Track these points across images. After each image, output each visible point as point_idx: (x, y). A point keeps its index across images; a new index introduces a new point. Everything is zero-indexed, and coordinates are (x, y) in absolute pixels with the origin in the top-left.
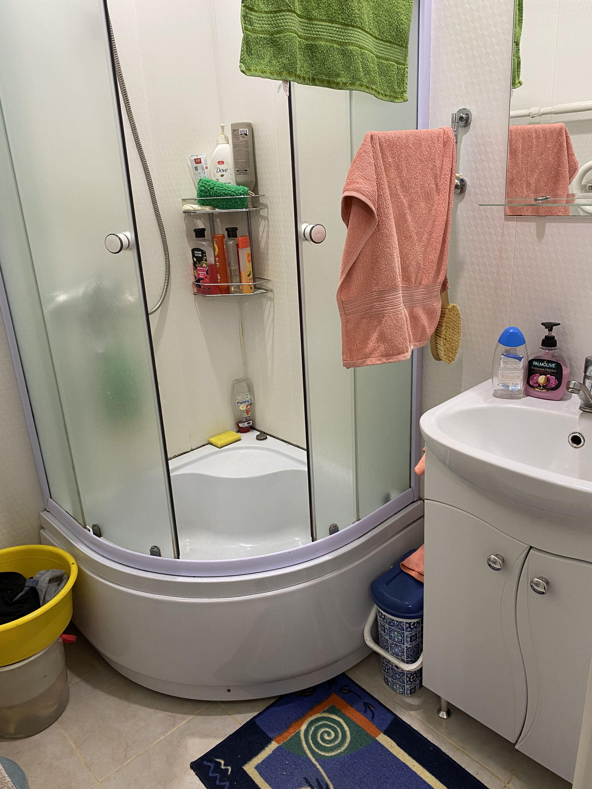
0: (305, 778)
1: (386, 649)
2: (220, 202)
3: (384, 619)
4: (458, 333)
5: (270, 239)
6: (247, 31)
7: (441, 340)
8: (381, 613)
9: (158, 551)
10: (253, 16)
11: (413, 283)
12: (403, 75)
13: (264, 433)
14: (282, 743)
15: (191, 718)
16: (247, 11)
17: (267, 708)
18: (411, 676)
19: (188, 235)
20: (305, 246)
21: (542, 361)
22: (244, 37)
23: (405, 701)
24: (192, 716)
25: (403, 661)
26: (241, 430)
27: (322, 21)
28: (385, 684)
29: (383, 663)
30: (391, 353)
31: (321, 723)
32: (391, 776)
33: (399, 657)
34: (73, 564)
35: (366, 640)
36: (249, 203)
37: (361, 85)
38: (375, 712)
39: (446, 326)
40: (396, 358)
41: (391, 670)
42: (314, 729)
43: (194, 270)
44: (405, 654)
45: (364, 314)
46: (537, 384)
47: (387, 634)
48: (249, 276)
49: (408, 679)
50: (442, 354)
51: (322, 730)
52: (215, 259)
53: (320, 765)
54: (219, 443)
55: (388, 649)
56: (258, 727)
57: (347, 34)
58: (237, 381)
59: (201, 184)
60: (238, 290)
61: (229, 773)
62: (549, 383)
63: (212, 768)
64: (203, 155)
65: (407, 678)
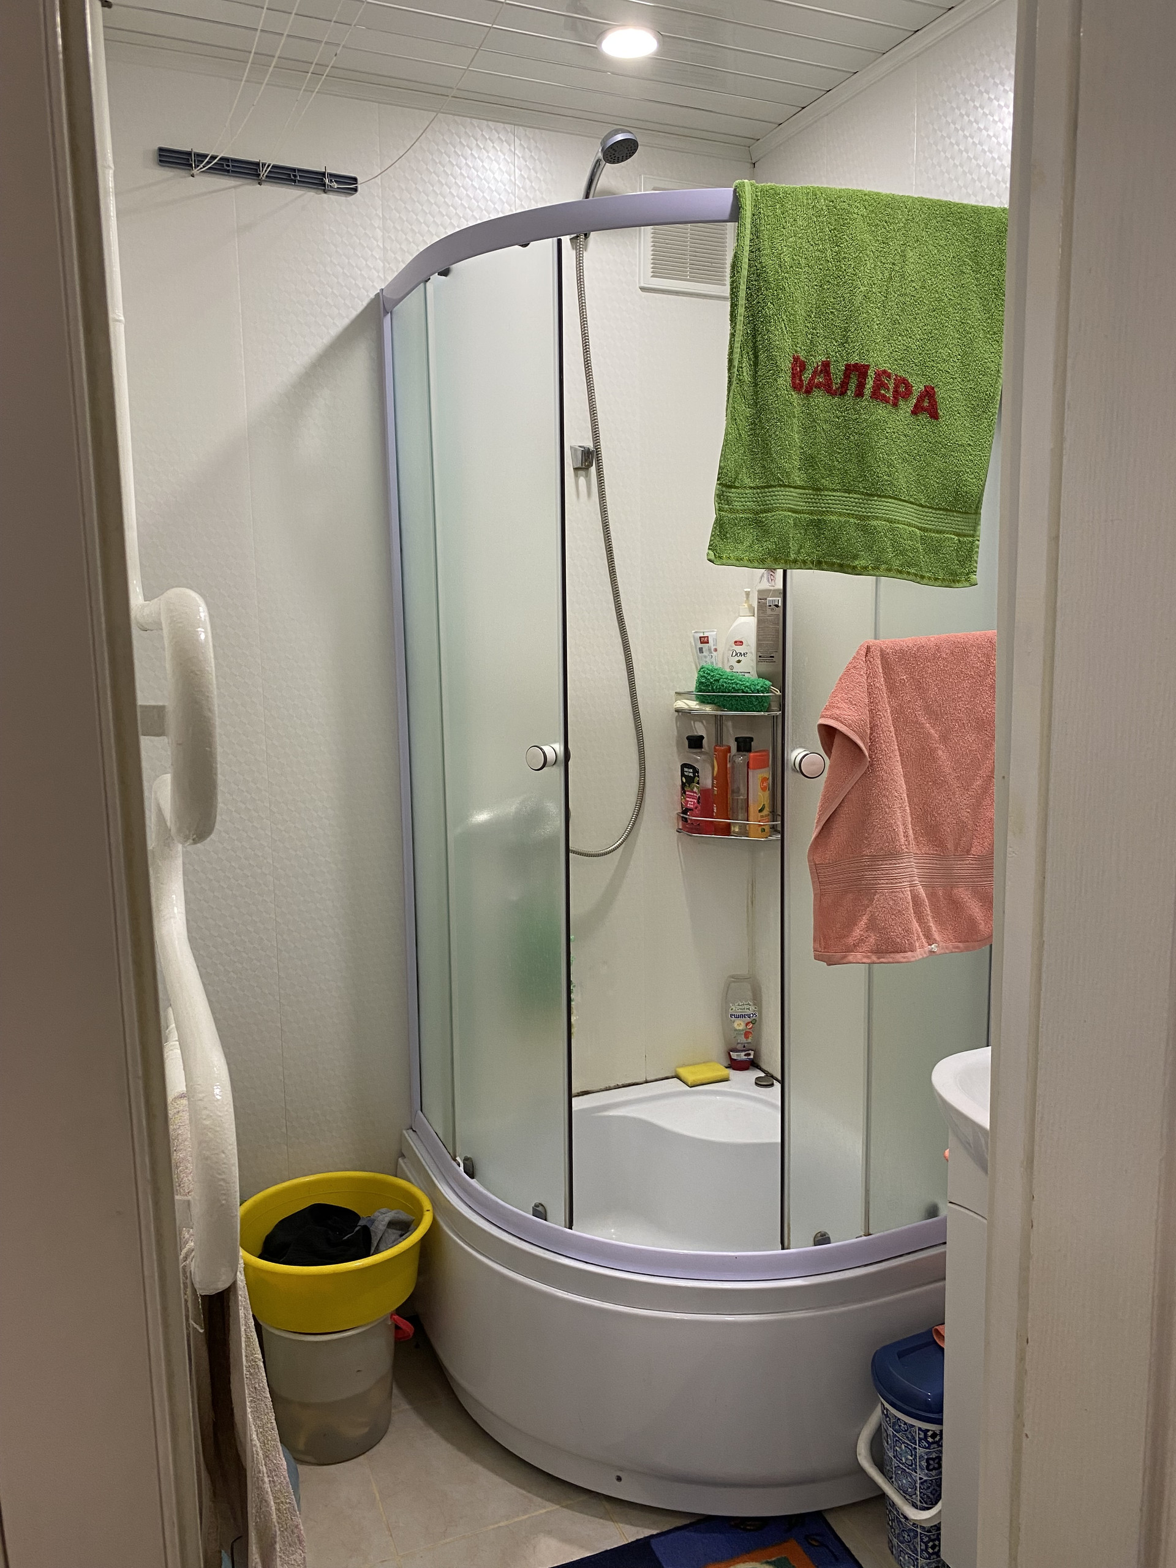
1: (889, 1478)
2: (727, 700)
3: (887, 1416)
6: (723, 511)
8: (889, 1411)
9: (543, 1210)
10: (732, 493)
12: (971, 550)
13: (771, 1076)
15: (554, 1508)
16: (724, 489)
17: (677, 1529)
18: (928, 1542)
19: (679, 744)
22: (717, 519)
24: (558, 1507)
25: (915, 1506)
26: (736, 1065)
27: (834, 490)
33: (908, 1497)
34: (427, 1210)
35: (861, 1459)
36: (772, 704)
37: (889, 570)
40: (891, 958)
41: (896, 1521)
43: (682, 795)
44: (918, 1493)
47: (891, 1448)
48: (761, 811)
49: (923, 1547)
52: (713, 781)
54: (691, 1079)
55: (891, 1478)
56: (652, 1552)
57: (870, 506)
58: (733, 978)
59: (701, 673)
60: (741, 831)
64: (713, 631)
65: (921, 1543)
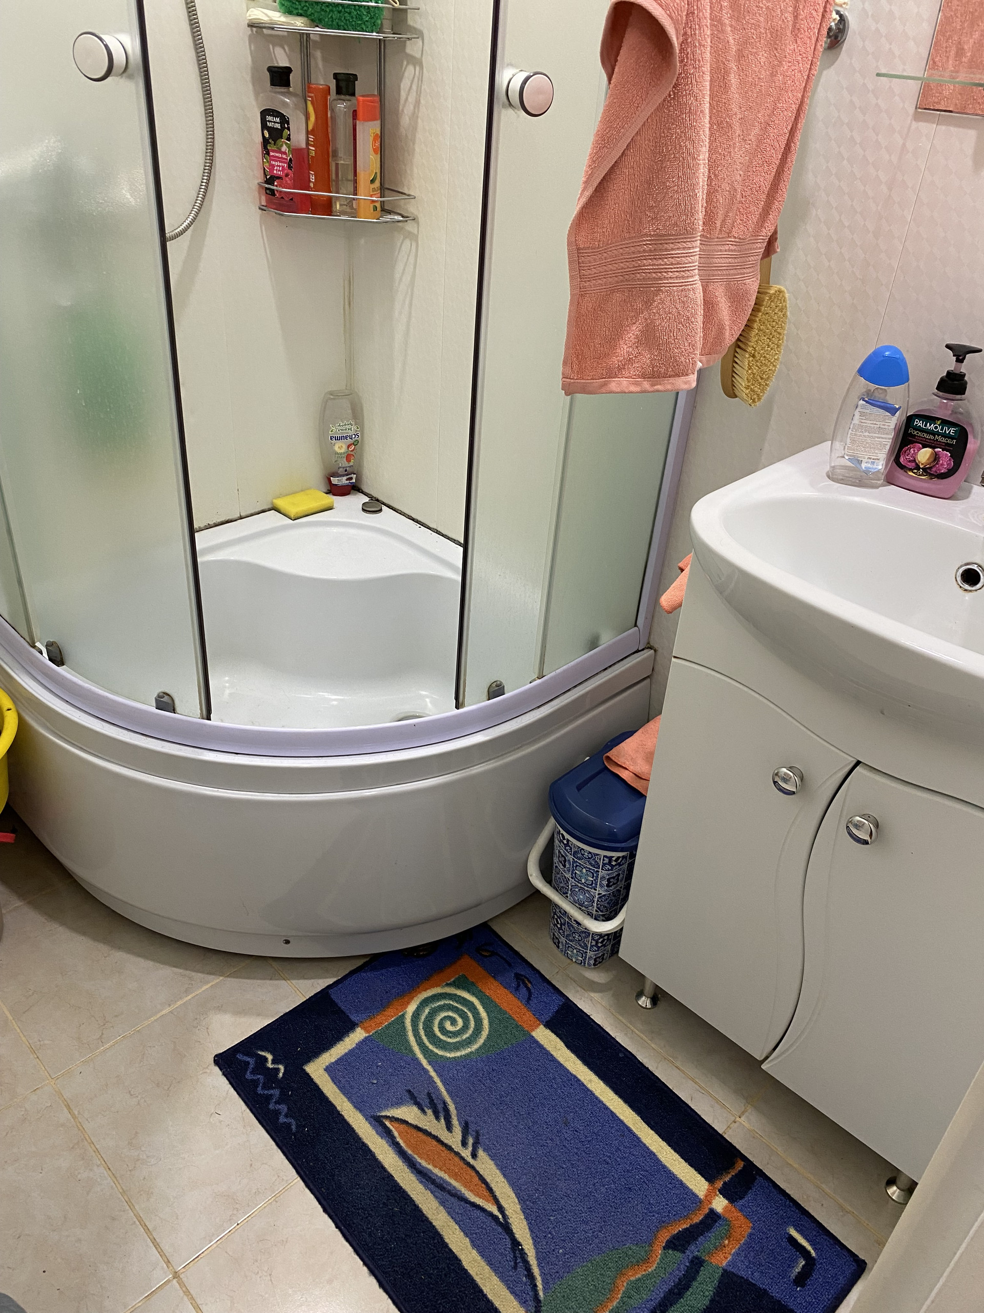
0: (409, 1091)
1: (563, 893)
3: (567, 845)
4: (778, 346)
5: (423, 109)
7: (746, 358)
8: (562, 834)
9: (170, 701)
11: (718, 230)
13: (378, 500)
14: (373, 1032)
15: (218, 981)
17: (352, 973)
18: (599, 939)
20: (507, 118)
21: (932, 419)
23: (584, 976)
24: (221, 978)
25: (590, 914)
26: (335, 490)
28: (554, 947)
29: (555, 913)
30: (663, 371)
31: (441, 1003)
32: (551, 1095)
33: (583, 908)
34: (9, 710)
35: (531, 875)
38: (533, 991)
39: (759, 330)
40: (669, 383)
41: (566, 925)
42: (429, 1013)
43: (263, 157)
44: (595, 905)
45: (617, 282)
46: (913, 464)
47: (569, 871)
48: (372, 181)
49: (594, 943)
50: (741, 383)
51: (443, 1014)
52: (307, 138)
53: (435, 1070)
54: (293, 511)
55: (567, 893)
56: (333, 1003)
58: (332, 395)
60: (348, 210)
61: (281, 1075)
62: (937, 464)
63: (251, 1066)
65: (593, 941)
